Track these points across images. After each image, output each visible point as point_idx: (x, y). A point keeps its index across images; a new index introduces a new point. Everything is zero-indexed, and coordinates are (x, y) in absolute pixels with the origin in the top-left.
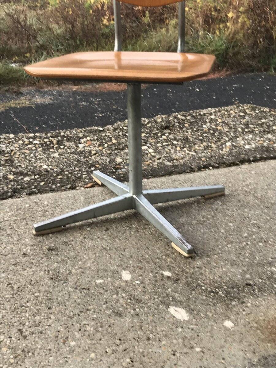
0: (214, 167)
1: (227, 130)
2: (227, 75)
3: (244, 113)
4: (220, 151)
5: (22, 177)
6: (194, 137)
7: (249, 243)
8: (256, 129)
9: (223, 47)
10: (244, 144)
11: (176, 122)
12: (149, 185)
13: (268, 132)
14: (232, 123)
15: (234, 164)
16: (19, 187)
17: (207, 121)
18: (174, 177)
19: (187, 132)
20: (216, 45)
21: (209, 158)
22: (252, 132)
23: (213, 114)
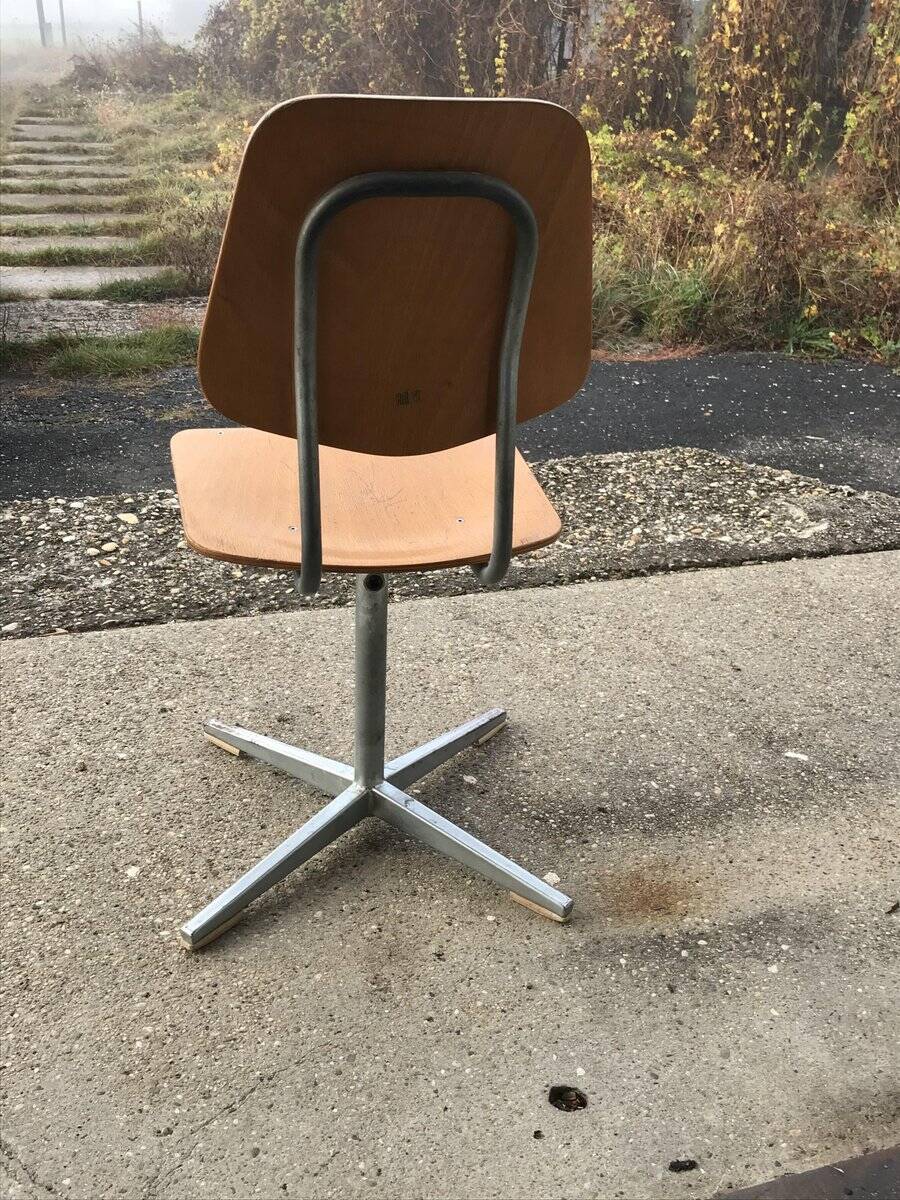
0: (598, 576)
1: (642, 501)
2: (698, 354)
3: (681, 466)
4: (618, 545)
5: (256, 575)
6: (578, 511)
7: (623, 732)
8: (696, 503)
9: (698, 297)
10: (666, 533)
11: (552, 479)
12: (475, 607)
13: (718, 510)
14: (654, 487)
15: (636, 573)
16: (247, 595)
17: (610, 479)
18: (522, 593)
19: (568, 500)
20: (684, 292)
21: (594, 559)
22: (685, 508)
23: (624, 465)
